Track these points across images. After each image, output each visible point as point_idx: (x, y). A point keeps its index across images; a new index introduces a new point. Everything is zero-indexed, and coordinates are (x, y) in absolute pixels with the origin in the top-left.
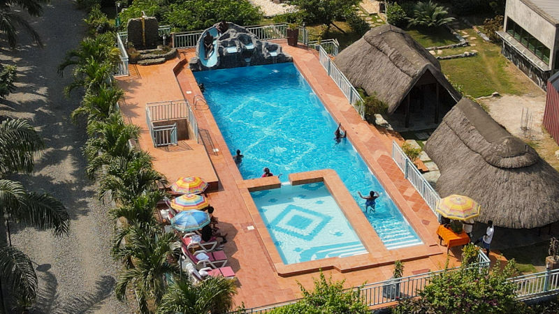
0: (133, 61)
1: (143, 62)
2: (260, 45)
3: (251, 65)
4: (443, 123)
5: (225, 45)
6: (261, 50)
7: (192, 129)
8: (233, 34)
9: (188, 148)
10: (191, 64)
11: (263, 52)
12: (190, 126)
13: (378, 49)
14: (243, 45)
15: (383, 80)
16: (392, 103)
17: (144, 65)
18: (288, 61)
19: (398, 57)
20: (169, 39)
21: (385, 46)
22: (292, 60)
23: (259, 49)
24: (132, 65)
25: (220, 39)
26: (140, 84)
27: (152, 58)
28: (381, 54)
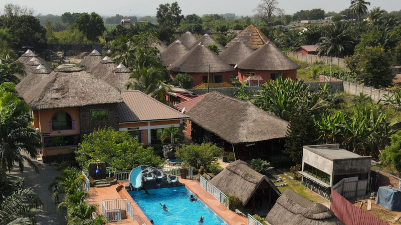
0: (92, 185)
1: (98, 186)
2: (166, 176)
3: (160, 188)
4: (276, 203)
5: (146, 175)
6: (166, 179)
7: (129, 214)
8: (150, 170)
9: (128, 222)
10: (126, 187)
11: (168, 180)
12: (128, 213)
13: (234, 173)
14: (156, 176)
15: (238, 188)
16: (244, 200)
17: (98, 187)
18: (182, 186)
19: (246, 175)
20: (112, 175)
21: (238, 171)
22: (184, 185)
23: (165, 178)
24: (92, 188)
25: (143, 173)
26: (97, 196)
27: (103, 184)
28: (236, 175)
